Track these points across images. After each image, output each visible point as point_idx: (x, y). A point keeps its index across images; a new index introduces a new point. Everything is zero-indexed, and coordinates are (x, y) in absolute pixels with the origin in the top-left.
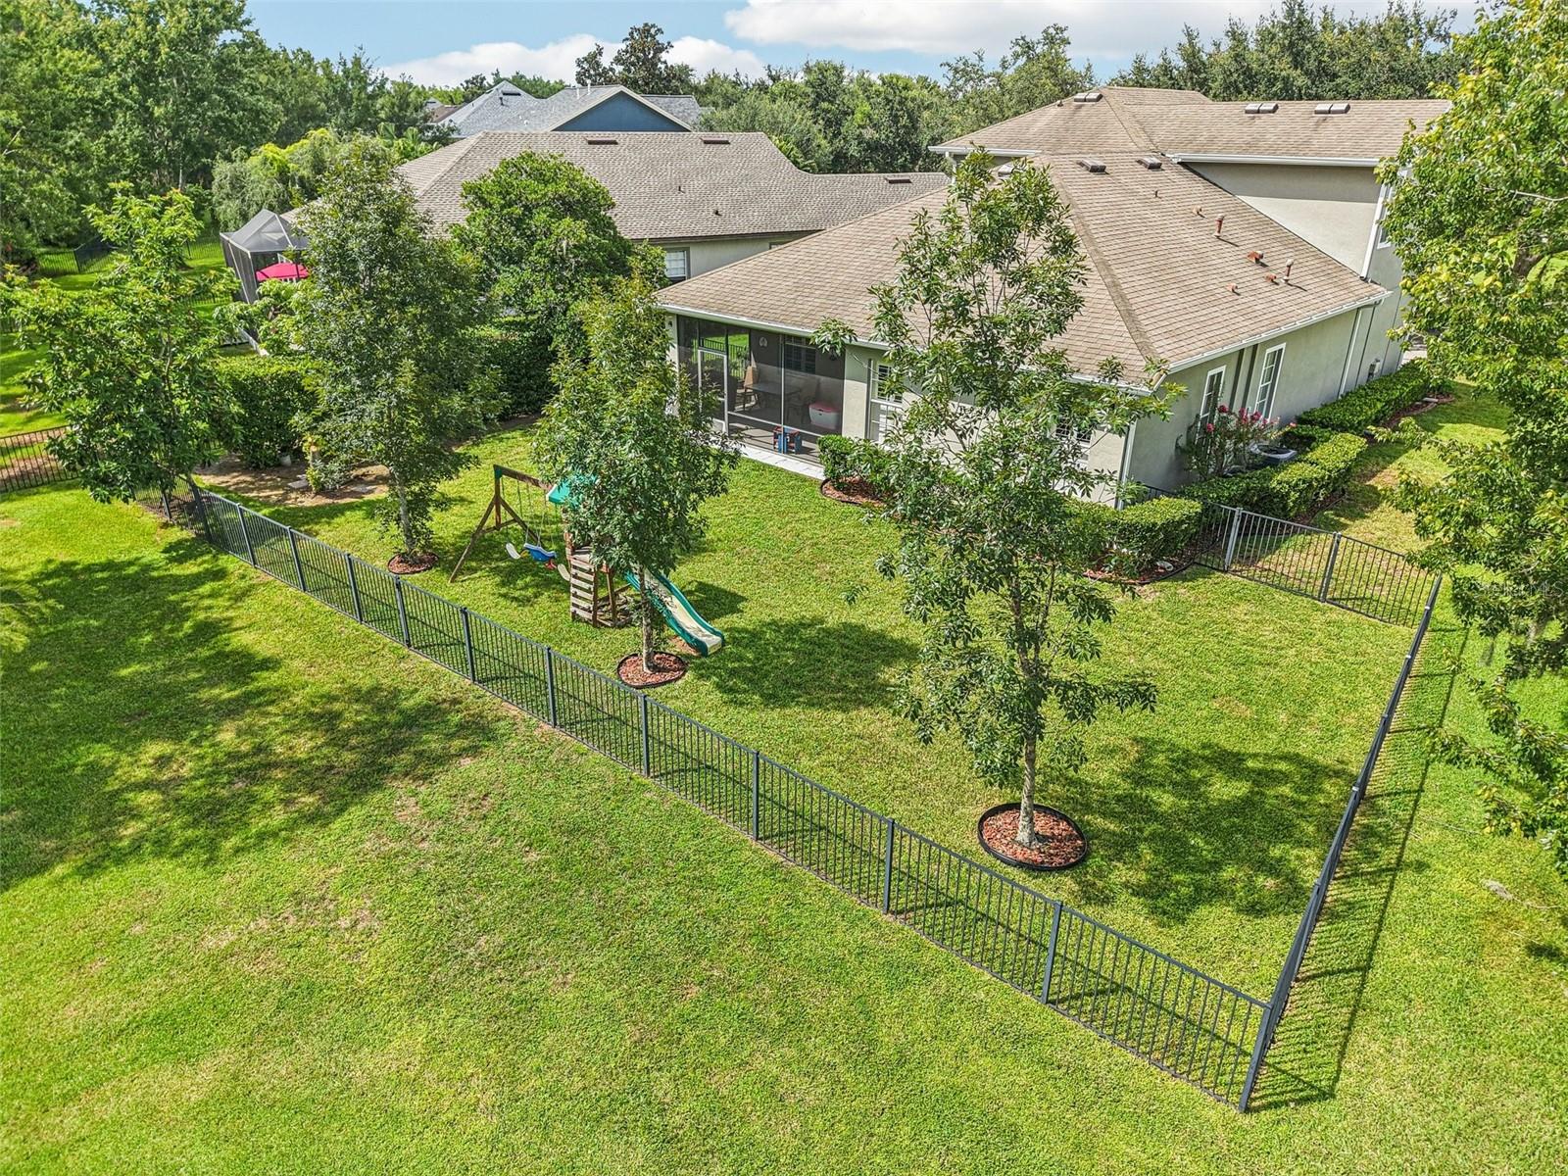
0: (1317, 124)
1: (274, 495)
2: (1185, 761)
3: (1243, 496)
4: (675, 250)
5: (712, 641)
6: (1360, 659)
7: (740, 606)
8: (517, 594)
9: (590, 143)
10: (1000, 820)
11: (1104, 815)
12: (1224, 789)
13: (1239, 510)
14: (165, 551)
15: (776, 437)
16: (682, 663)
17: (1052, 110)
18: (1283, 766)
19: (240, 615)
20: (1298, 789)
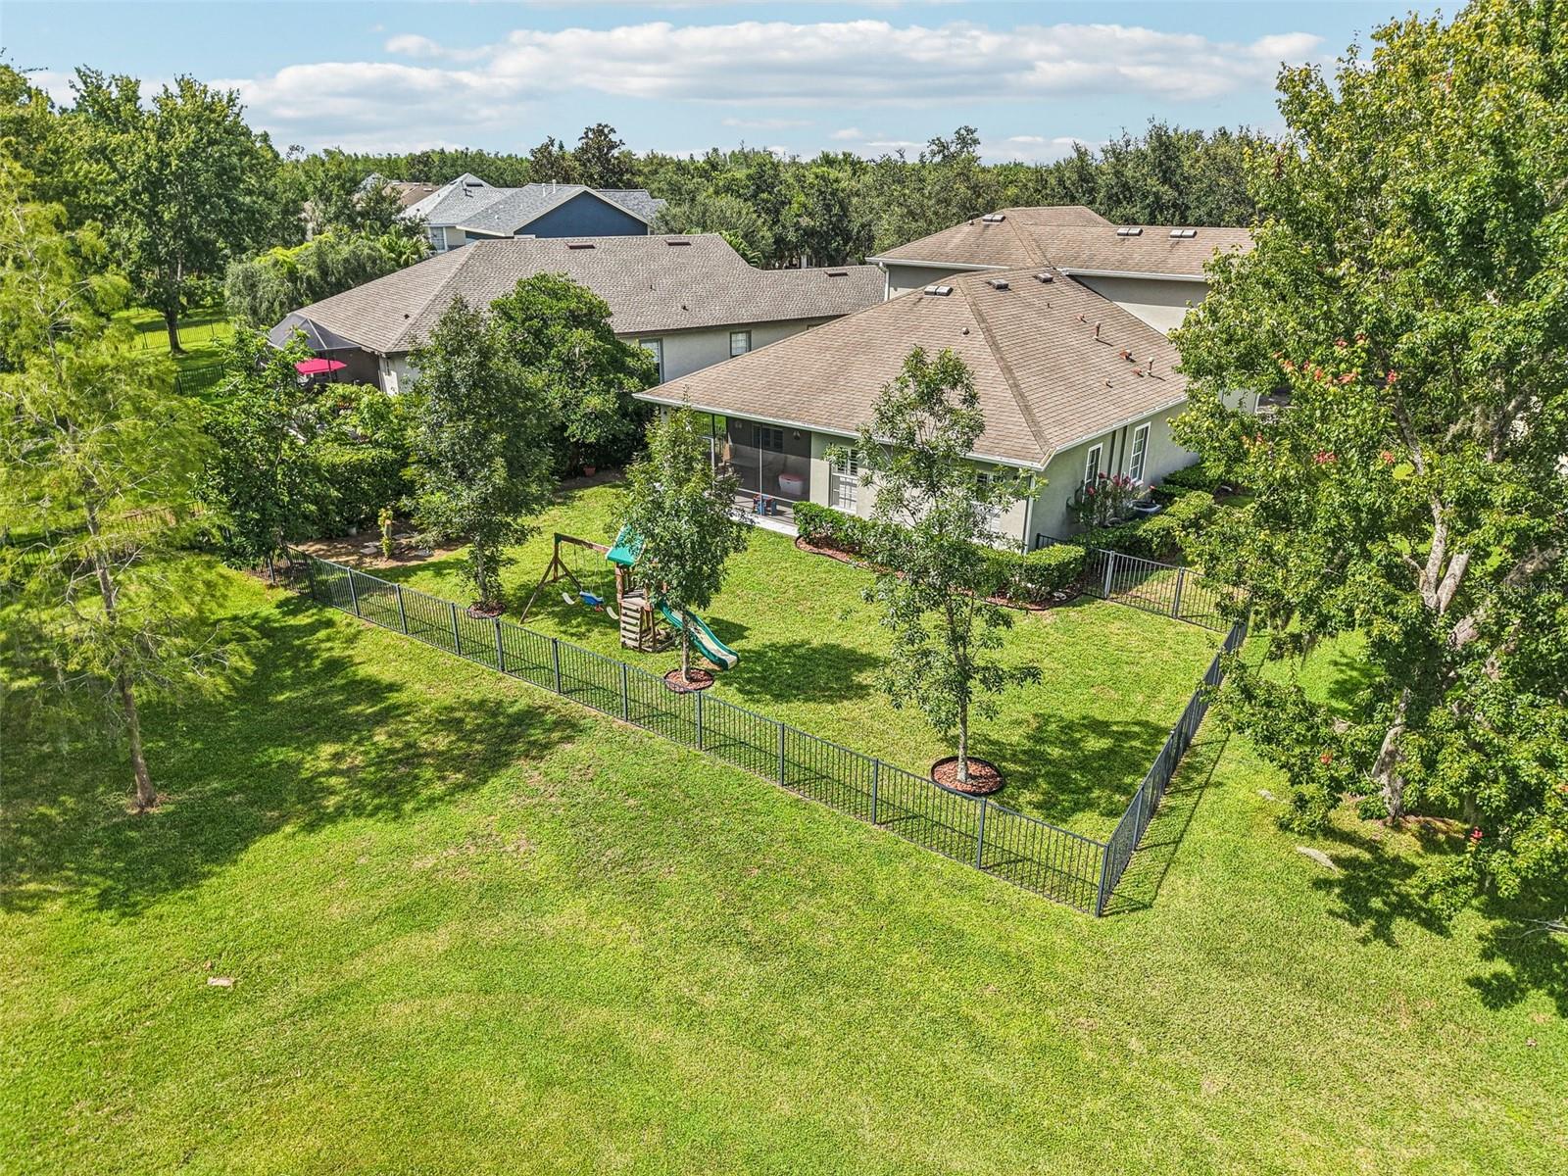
0: (1172, 246)
1: (353, 559)
2: (1069, 727)
3: (1117, 542)
4: (651, 341)
5: (731, 659)
6: (1197, 658)
7: (746, 634)
8: (574, 631)
9: (571, 248)
10: (946, 768)
11: (1015, 762)
12: (1095, 744)
13: (1112, 553)
14: (278, 607)
15: (755, 502)
16: (710, 675)
17: (965, 228)
18: (1136, 729)
19: (357, 652)
20: (1145, 742)
